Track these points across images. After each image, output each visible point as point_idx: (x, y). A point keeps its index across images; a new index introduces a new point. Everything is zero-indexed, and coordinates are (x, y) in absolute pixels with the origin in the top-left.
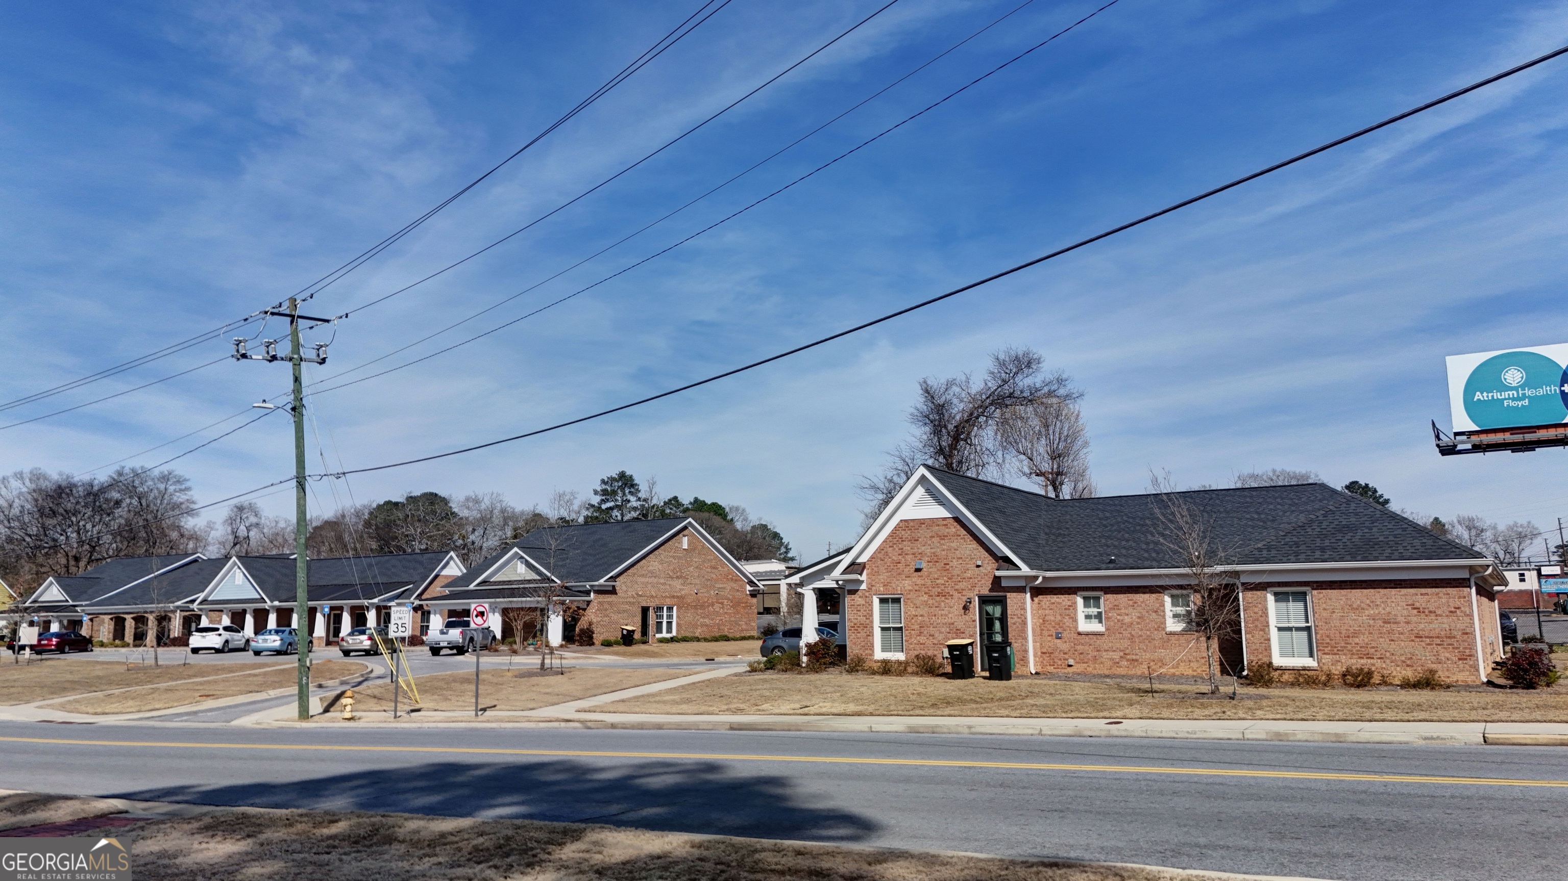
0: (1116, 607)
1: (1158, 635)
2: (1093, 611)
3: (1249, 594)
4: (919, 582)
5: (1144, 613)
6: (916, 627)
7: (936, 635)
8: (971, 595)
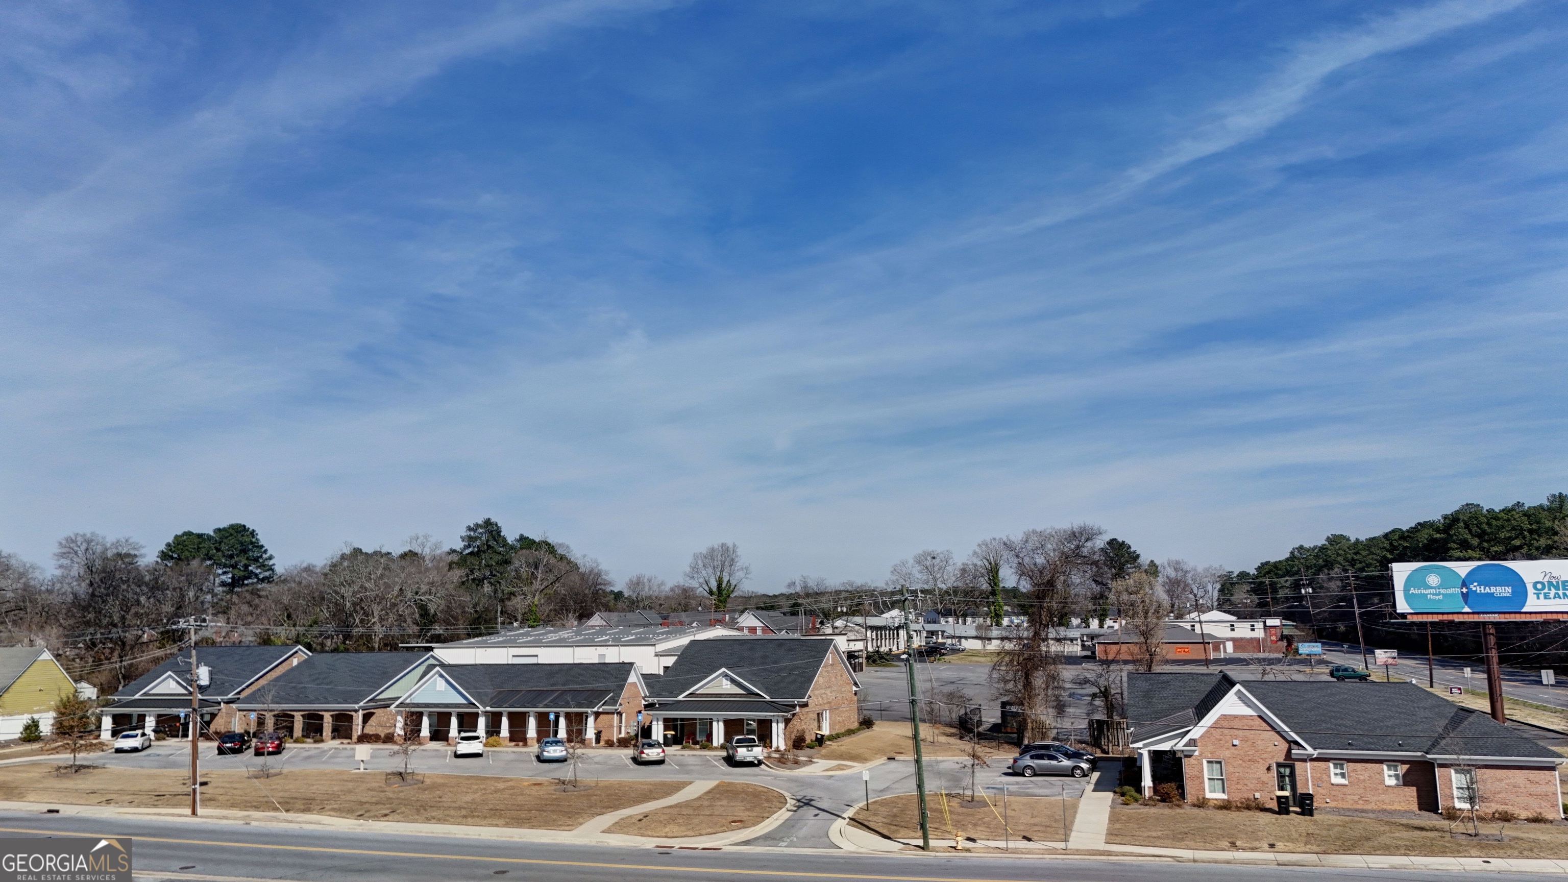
0: (1355, 770)
1: (1380, 787)
2: (1338, 771)
3: (1442, 769)
4: (1236, 752)
5: (1372, 774)
6: (1235, 779)
7: (1249, 784)
8: (1270, 762)
